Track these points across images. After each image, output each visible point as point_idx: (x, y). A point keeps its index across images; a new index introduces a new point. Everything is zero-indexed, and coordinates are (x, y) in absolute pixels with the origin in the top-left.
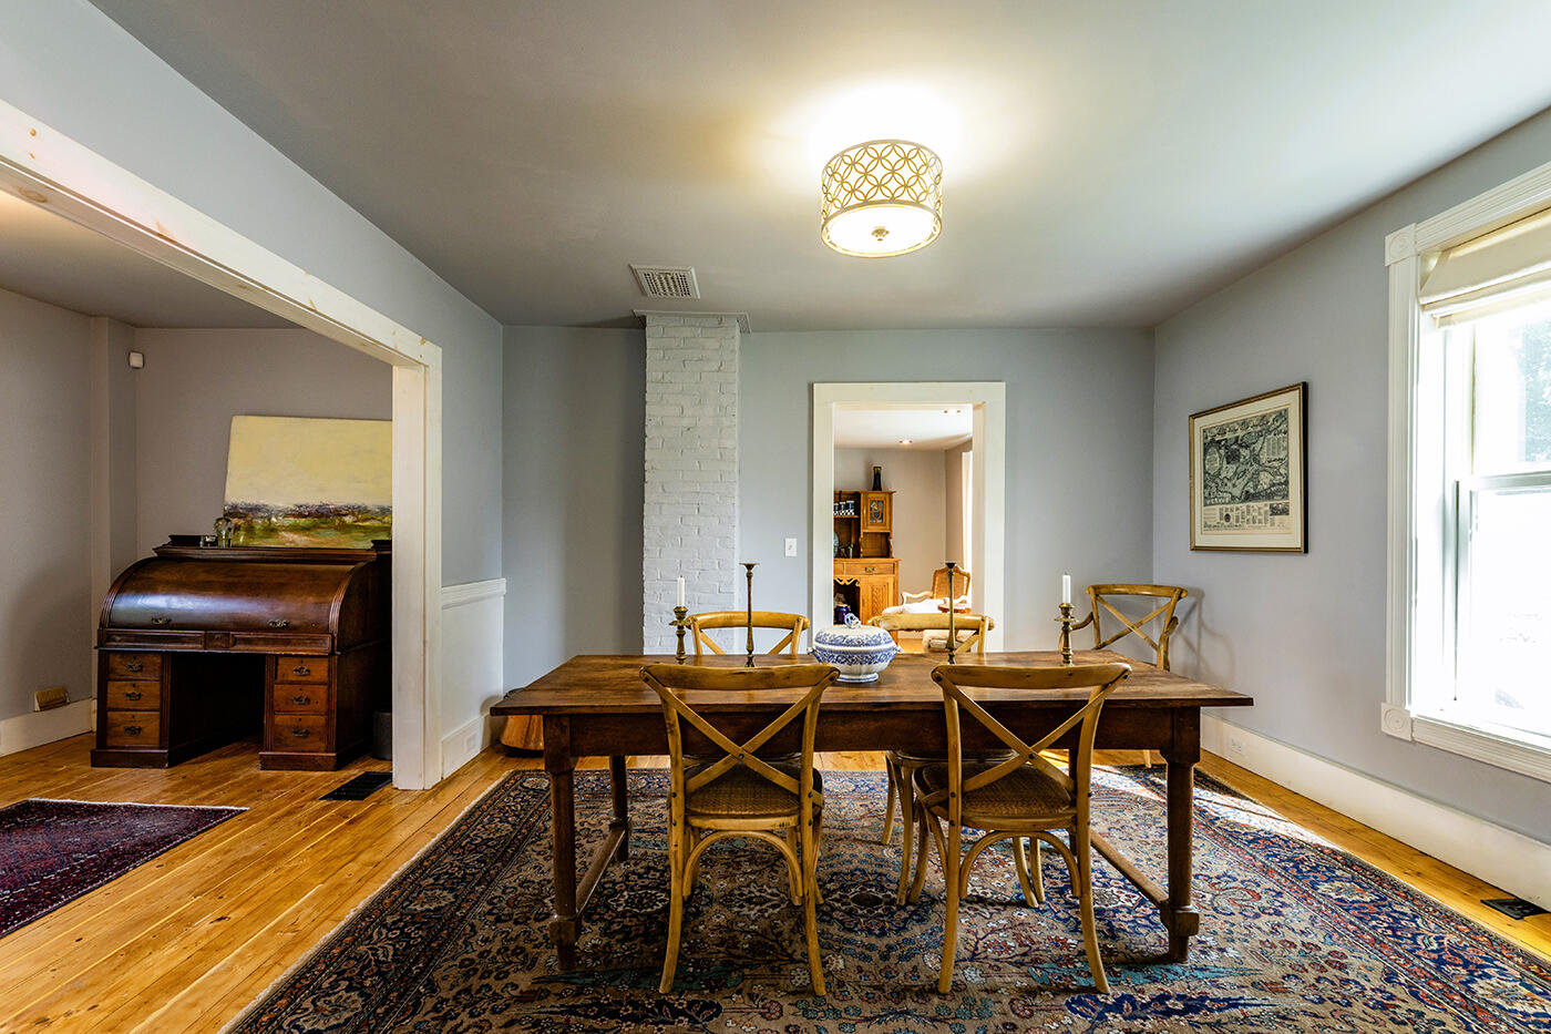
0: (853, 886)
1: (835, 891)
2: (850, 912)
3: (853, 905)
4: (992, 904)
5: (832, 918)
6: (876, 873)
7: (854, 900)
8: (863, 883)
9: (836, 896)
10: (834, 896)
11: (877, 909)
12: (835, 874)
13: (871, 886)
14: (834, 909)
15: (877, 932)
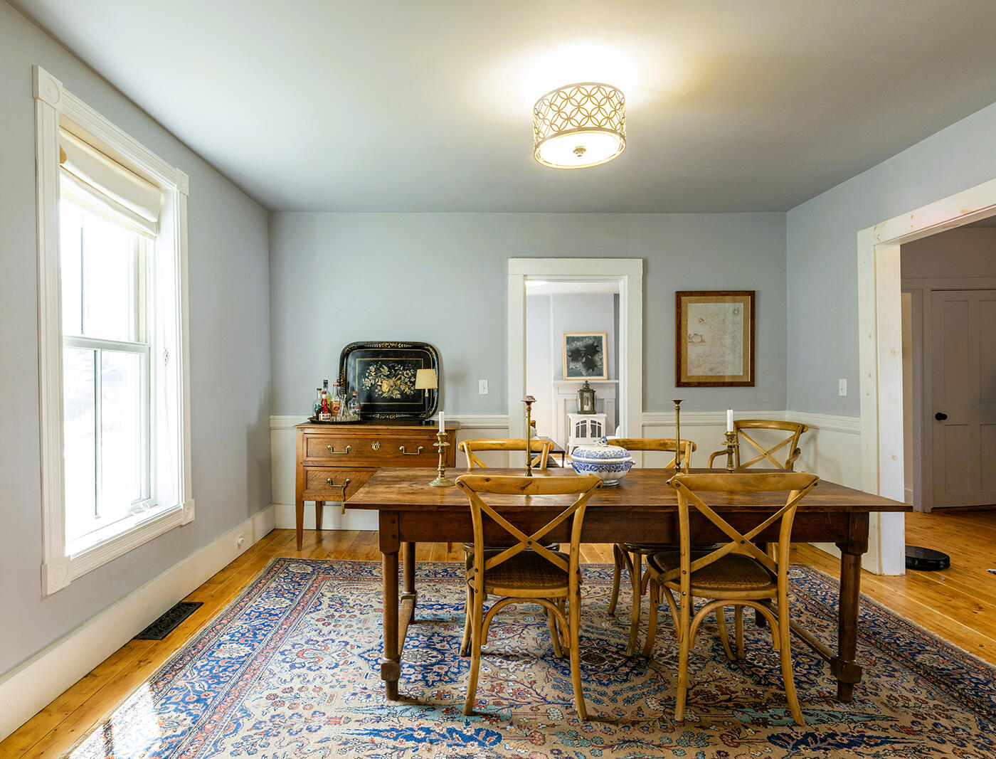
0: (607, 670)
1: (621, 666)
2: (605, 651)
3: (604, 656)
4: (500, 654)
5: (616, 647)
6: (589, 682)
7: (603, 660)
8: (598, 672)
9: (618, 662)
10: (620, 662)
11: (585, 653)
12: (625, 681)
13: (591, 670)
14: (617, 653)
15: (584, 638)
